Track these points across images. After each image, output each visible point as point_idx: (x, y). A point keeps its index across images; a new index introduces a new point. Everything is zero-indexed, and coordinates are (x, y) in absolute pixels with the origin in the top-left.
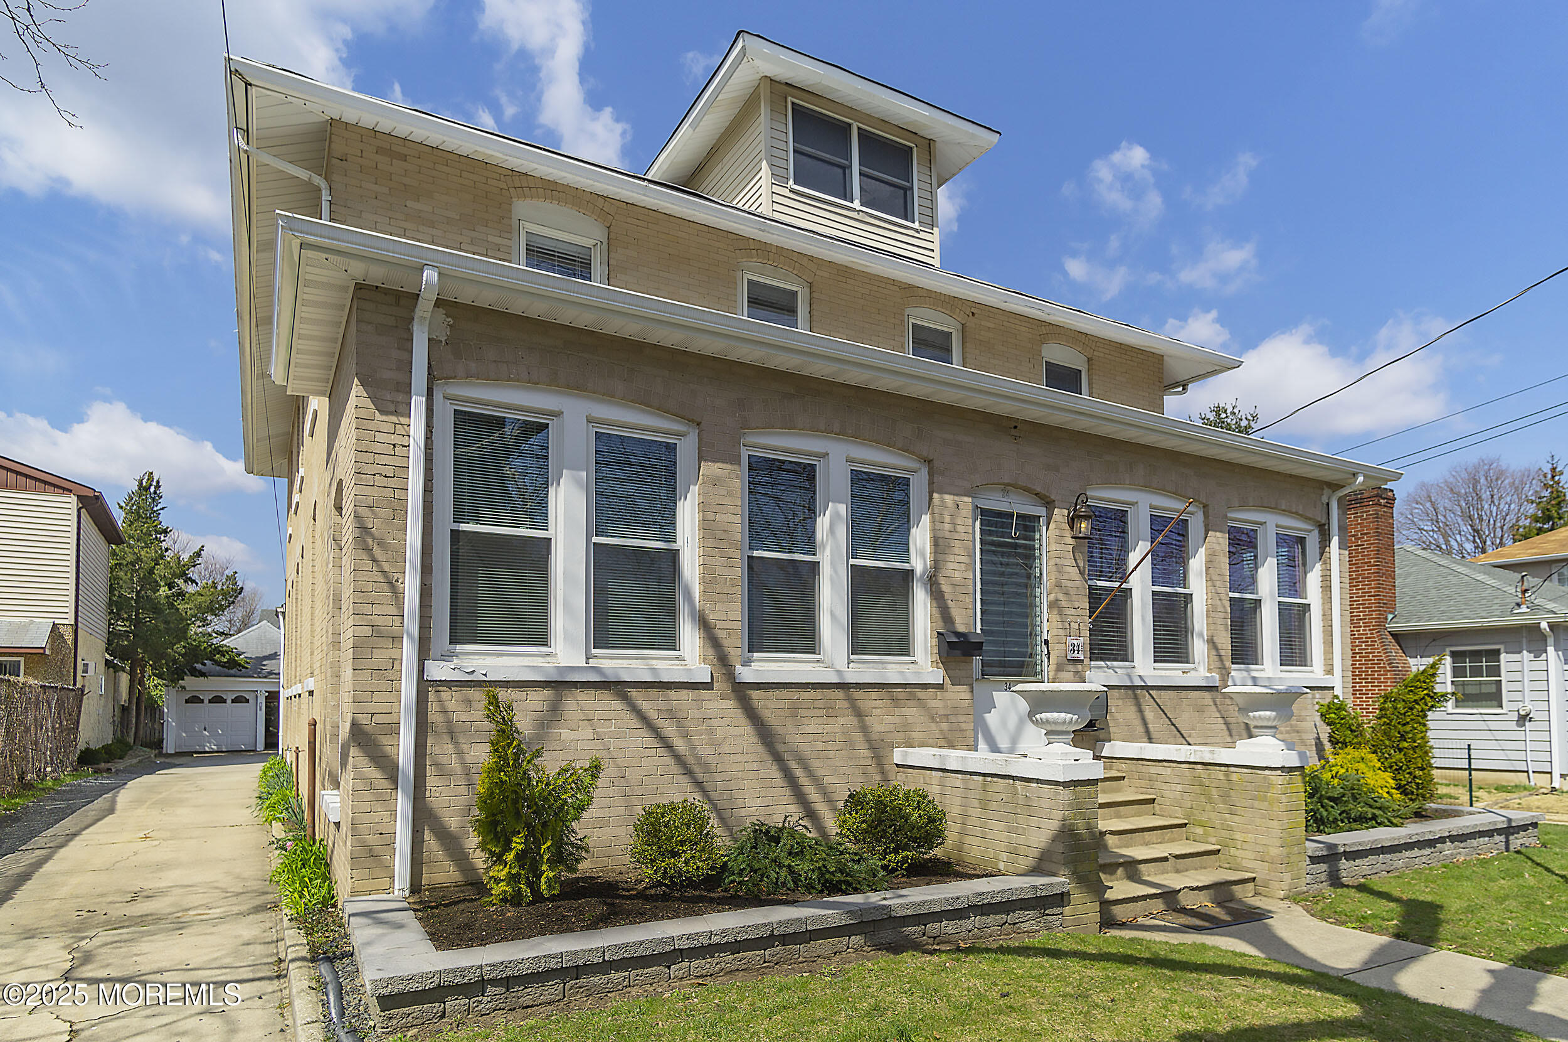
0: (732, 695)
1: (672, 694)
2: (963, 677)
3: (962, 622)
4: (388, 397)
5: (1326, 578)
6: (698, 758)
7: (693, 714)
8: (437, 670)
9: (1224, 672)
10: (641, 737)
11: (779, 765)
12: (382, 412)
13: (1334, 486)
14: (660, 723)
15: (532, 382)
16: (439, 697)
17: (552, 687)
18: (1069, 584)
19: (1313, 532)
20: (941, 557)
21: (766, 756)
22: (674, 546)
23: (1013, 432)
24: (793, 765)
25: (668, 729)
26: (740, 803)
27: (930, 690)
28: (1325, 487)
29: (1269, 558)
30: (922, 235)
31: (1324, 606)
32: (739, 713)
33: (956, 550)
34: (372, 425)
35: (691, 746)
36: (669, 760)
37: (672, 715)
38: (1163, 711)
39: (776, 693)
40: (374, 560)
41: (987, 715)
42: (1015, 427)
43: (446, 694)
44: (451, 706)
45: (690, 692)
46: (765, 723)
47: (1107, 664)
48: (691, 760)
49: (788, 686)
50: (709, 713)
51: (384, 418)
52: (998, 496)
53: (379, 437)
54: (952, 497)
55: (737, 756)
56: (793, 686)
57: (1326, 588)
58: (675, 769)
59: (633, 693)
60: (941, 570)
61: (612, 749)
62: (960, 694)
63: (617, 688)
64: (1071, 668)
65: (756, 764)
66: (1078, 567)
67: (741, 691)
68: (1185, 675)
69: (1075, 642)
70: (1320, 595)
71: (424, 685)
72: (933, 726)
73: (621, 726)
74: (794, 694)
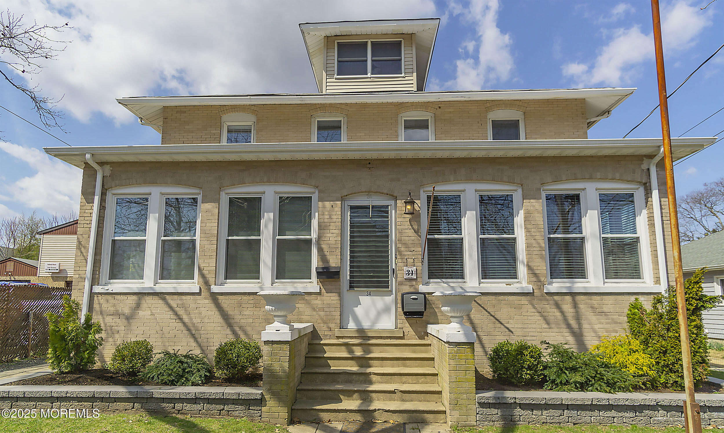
0: (210, 298)
1: (184, 297)
2: (333, 289)
3: (333, 262)
4: (90, 198)
5: (651, 219)
6: (194, 324)
7: (193, 306)
8: (97, 289)
9: (539, 284)
10: (170, 314)
11: (230, 328)
12: (88, 203)
13: (651, 157)
14: (177, 309)
15: (138, 184)
16: (98, 298)
17: (137, 295)
18: (407, 238)
19: (639, 189)
20: (322, 231)
21: (224, 324)
22: (194, 238)
23: (369, 166)
24: (237, 329)
25: (181, 312)
26: (211, 344)
27: (313, 295)
28: (644, 158)
29: (588, 211)
30: (407, 78)
31: (650, 238)
32: (212, 305)
33: (331, 228)
34: (85, 208)
35: (191, 319)
36: (180, 324)
37: (183, 306)
38: (483, 308)
39: (230, 297)
40: (81, 252)
41: (355, 309)
42: (369, 163)
43: (100, 297)
44: (102, 301)
45: (191, 296)
46: (224, 310)
47: (443, 281)
48: (190, 325)
49: (236, 294)
50: (199, 305)
51: (89, 205)
52: (365, 198)
53: (86, 211)
54: (329, 203)
55: (211, 324)
56: (239, 294)
57: (652, 225)
58: (183, 328)
59: (167, 297)
60: (321, 238)
61: (158, 319)
62: (332, 298)
63: (160, 295)
64: (408, 283)
65: (219, 328)
66: (413, 229)
67: (214, 296)
68: (508, 286)
69: (410, 269)
70: (648, 230)
71: (92, 295)
72: (315, 313)
73: (162, 310)
74: (239, 297)
